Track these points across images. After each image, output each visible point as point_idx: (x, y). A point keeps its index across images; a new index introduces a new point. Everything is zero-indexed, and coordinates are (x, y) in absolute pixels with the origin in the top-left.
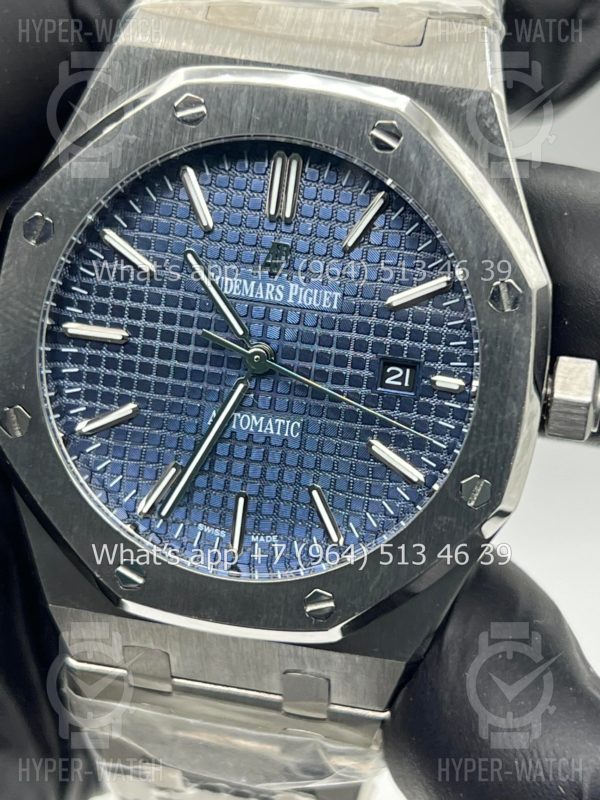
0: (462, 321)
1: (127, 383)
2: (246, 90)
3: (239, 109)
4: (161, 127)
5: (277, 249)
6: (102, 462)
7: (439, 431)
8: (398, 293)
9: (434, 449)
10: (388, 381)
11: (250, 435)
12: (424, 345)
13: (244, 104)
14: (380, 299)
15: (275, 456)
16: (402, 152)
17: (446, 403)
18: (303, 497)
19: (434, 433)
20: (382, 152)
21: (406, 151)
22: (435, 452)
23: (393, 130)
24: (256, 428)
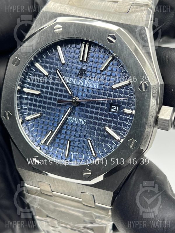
0: (133, 94)
3: (71, 30)
4: (50, 34)
5: (82, 70)
6: (32, 128)
8: (115, 84)
10: (112, 110)
11: (72, 123)
12: (122, 100)
13: (73, 28)
14: (110, 86)
15: (79, 130)
18: (86, 142)
19: (124, 126)
20: (110, 43)
21: (117, 43)
22: (124, 131)
23: (114, 37)
24: (74, 121)
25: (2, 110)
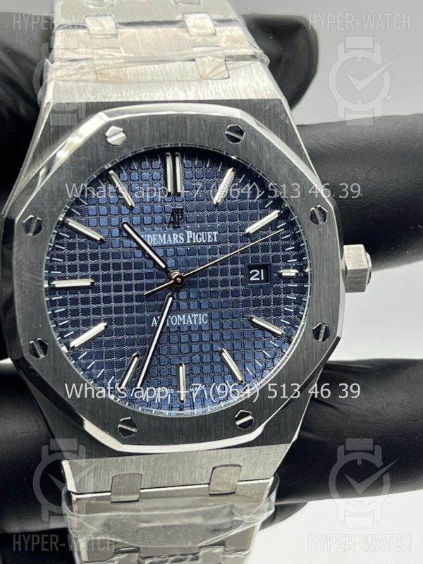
0: (290, 235)
1: (97, 311)
2: (148, 119)
3: (146, 131)
4: (100, 150)
5: (175, 212)
6: (90, 364)
7: (287, 302)
8: (250, 225)
9: (287, 313)
10: (252, 279)
11: (179, 328)
12: (271, 254)
13: (148, 127)
14: (240, 231)
15: (195, 338)
16: (246, 142)
17: (289, 285)
18: (217, 358)
19: (285, 304)
20: (234, 144)
21: (248, 141)
22: (288, 315)
23: (238, 130)
24: (181, 322)
25: (21, 341)
